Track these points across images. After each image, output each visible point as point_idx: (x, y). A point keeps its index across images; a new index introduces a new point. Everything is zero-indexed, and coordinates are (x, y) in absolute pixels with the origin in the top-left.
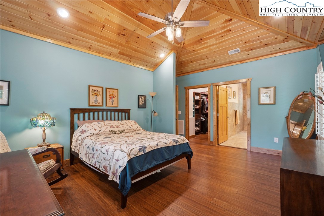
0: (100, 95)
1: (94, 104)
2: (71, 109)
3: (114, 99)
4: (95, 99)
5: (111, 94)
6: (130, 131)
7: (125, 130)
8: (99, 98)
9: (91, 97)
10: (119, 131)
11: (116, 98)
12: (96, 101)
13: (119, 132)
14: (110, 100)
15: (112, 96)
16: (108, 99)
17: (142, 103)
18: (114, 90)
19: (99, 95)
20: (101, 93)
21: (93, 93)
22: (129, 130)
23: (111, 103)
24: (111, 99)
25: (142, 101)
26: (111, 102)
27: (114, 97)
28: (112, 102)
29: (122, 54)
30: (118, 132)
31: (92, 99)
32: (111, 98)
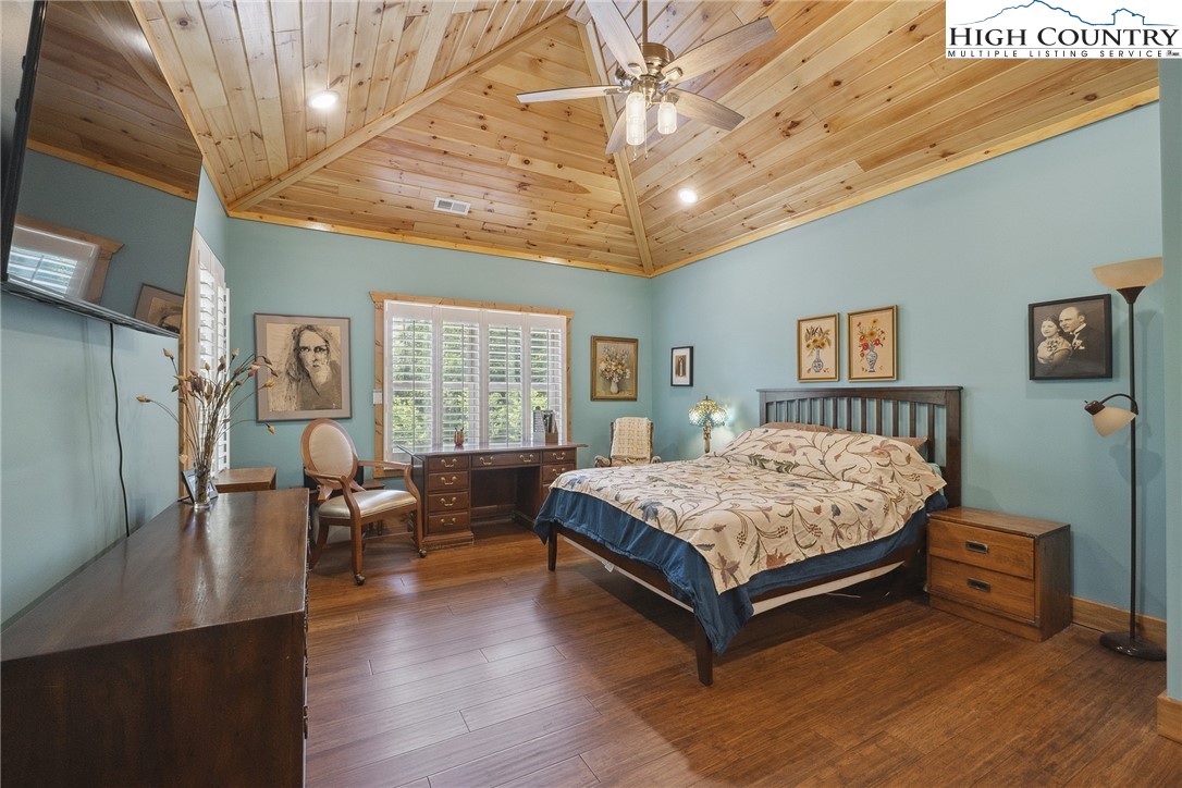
0: (829, 344)
1: (813, 374)
2: (760, 391)
3: (877, 348)
4: (814, 358)
5: (867, 332)
6: (815, 474)
7: (797, 465)
8: (827, 355)
9: (805, 352)
10: (776, 463)
11: (888, 343)
12: (818, 364)
13: (775, 467)
14: (863, 355)
15: (869, 341)
16: (857, 350)
17: (1063, 345)
18: (877, 315)
19: (826, 343)
20: (832, 337)
21: (811, 341)
22: (810, 470)
23: (868, 367)
24: (866, 352)
25: (1062, 333)
26: (865, 360)
27: (877, 342)
28: (872, 363)
29: (880, 160)
30: (771, 465)
31: (808, 361)
32: (866, 347)
